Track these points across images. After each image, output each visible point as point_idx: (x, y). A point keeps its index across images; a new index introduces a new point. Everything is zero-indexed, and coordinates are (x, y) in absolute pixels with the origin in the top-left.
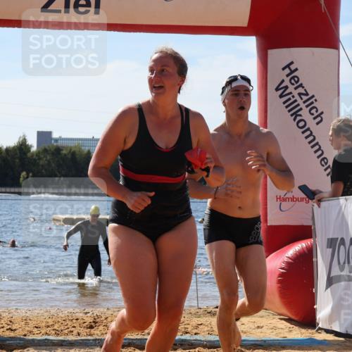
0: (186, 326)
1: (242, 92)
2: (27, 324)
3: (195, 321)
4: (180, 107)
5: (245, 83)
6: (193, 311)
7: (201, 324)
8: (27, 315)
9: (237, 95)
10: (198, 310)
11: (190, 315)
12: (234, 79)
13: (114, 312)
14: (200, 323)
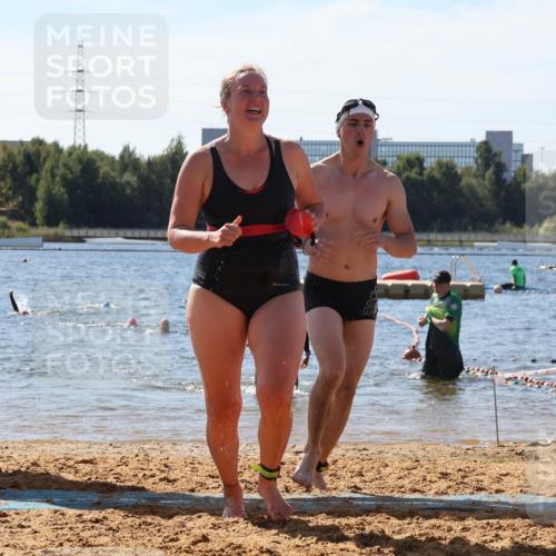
0: (478, 477)
1: (362, 123)
2: (194, 470)
3: (496, 468)
4: (268, 139)
5: (368, 111)
6: (490, 450)
7: (506, 475)
8: (193, 454)
9: (353, 125)
10: (499, 450)
11: (484, 459)
12: (354, 104)
13: (347, 450)
14: (504, 472)
